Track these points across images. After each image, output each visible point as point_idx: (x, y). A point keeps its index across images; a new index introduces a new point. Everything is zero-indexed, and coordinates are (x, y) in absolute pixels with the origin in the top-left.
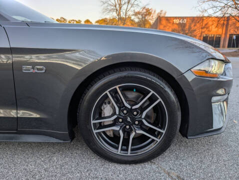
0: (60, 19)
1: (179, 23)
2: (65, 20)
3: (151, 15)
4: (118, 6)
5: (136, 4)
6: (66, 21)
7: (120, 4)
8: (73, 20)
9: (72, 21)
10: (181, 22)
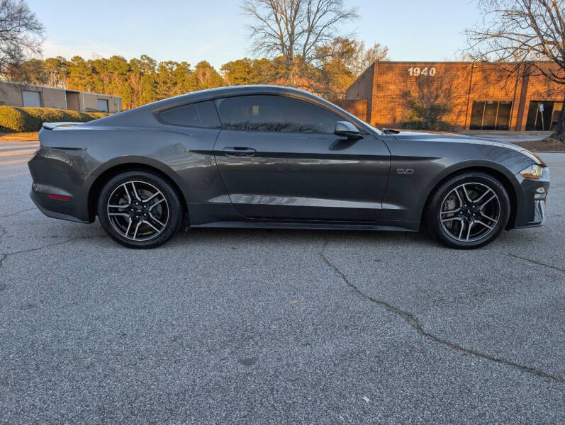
0: (139, 58)
1: (420, 75)
2: (151, 61)
3: (354, 55)
4: (286, 38)
5: (326, 33)
6: (155, 65)
7: (291, 35)
8: (171, 63)
9: (167, 63)
10: (425, 72)
